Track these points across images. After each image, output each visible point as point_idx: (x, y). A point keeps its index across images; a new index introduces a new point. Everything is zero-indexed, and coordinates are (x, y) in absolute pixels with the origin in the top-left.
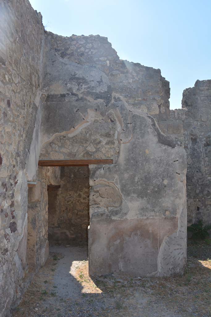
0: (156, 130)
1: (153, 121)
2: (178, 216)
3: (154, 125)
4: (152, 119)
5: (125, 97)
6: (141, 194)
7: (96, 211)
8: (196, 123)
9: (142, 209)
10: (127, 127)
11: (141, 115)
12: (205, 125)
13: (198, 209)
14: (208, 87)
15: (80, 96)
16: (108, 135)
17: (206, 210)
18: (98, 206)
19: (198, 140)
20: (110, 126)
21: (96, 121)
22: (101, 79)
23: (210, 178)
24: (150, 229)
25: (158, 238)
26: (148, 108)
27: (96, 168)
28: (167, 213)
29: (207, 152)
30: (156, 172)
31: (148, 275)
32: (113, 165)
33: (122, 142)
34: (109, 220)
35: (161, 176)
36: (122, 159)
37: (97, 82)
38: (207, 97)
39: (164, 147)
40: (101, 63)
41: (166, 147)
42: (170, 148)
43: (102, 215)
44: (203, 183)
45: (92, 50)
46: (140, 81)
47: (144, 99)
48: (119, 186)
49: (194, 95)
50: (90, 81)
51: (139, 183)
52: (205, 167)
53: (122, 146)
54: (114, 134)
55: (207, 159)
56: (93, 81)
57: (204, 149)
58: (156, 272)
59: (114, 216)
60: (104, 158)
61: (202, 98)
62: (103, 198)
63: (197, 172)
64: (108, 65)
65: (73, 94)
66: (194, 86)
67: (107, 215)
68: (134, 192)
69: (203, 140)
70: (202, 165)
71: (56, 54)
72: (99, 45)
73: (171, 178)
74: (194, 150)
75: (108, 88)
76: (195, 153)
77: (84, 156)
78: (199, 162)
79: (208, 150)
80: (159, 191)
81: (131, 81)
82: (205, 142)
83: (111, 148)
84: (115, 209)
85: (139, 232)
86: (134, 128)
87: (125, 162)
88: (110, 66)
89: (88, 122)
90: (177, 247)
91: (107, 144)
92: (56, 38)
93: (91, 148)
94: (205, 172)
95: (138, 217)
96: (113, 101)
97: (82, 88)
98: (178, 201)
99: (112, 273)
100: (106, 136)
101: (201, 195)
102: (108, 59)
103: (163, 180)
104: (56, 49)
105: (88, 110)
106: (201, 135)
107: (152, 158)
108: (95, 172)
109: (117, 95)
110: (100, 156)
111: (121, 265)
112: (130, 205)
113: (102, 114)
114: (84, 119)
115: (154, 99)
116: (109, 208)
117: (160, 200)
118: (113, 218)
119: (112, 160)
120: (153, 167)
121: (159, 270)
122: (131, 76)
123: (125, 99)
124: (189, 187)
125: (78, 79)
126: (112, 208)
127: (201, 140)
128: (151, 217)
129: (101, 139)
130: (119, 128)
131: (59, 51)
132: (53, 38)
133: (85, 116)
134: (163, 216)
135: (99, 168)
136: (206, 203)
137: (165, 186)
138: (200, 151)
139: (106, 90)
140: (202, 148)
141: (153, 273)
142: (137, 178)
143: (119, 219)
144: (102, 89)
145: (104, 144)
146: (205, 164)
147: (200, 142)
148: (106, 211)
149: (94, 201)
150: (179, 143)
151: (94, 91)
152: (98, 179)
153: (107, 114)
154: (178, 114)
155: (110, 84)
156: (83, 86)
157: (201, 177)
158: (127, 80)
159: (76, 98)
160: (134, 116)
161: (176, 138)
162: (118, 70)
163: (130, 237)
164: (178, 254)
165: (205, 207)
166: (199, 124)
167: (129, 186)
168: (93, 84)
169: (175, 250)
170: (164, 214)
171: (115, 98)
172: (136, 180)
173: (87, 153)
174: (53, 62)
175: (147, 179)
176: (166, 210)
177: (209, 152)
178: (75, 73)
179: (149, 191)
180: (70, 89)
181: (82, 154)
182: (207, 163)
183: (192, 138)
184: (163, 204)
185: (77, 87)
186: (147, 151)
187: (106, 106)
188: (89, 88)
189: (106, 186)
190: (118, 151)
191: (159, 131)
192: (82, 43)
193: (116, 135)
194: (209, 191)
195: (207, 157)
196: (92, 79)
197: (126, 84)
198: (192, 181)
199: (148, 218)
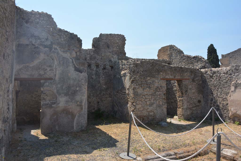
0: (74, 64)
1: (72, 60)
2: (83, 104)
3: (73, 62)
4: (72, 59)
5: (59, 47)
6: (66, 94)
7: (44, 103)
8: (99, 57)
9: (67, 101)
10: (60, 63)
11: (67, 57)
12: (103, 59)
13: (98, 102)
14: (106, 37)
15: (37, 46)
16: (50, 66)
17: (103, 103)
18: (46, 100)
19: (99, 66)
20: (52, 62)
21: (44, 59)
22: (48, 38)
23: (105, 86)
24: (70, 110)
25: (74, 114)
26: (70, 54)
27: (44, 82)
28: (78, 103)
29: (104, 73)
30: (73, 84)
31: (70, 131)
32: (53, 81)
33: (57, 70)
34: (51, 107)
35: (76, 86)
36: (57, 78)
37: (46, 39)
38: (105, 43)
39: (77, 73)
40: (47, 29)
41: (78, 72)
42: (80, 73)
43: (47, 104)
44: (101, 89)
45: (43, 21)
46: (67, 40)
47: (68, 49)
48: (55, 91)
49: (98, 42)
50: (42, 38)
51: (65, 89)
52: (102, 81)
53: (57, 72)
54: (53, 66)
55: (103, 76)
56: (43, 38)
57: (102, 71)
58: (73, 130)
59: (53, 105)
60: (48, 77)
61: (103, 44)
62: (48, 96)
63: (98, 83)
64: (51, 30)
65: (33, 45)
66: (99, 37)
67: (50, 105)
68: (63, 94)
69: (102, 66)
70: (101, 80)
71: (23, 21)
72: (47, 19)
73: (80, 87)
74: (97, 71)
75: (51, 42)
76: (97, 73)
77: (38, 76)
78: (99, 78)
79: (104, 72)
80: (75, 93)
81: (63, 40)
82: (103, 67)
83: (52, 72)
84: (54, 102)
85: (65, 112)
86: (63, 63)
87: (58, 79)
88: (52, 31)
89: (40, 59)
90: (83, 118)
91: (50, 70)
92: (23, 12)
93: (42, 72)
94: (102, 83)
95: (64, 105)
96: (53, 50)
97: (37, 42)
98: (83, 97)
99: (53, 132)
100: (49, 66)
101: (100, 95)
102: (51, 27)
103: (76, 88)
104: (23, 18)
105: (41, 53)
106: (101, 64)
107: (71, 78)
108: (44, 84)
109: (55, 46)
110: (47, 76)
111: (57, 127)
112: (61, 99)
113: (48, 56)
114: (38, 58)
115: (73, 50)
116: (51, 101)
117: (75, 97)
118: (53, 106)
119: (52, 78)
120: (72, 82)
121: (75, 128)
122: (63, 37)
123: (59, 48)
124: (94, 91)
125: (35, 36)
126: (52, 101)
127: (101, 67)
128: (71, 105)
129: (47, 68)
130: (56, 63)
131: (25, 19)
132: (21, 12)
133: (39, 56)
134: (76, 104)
135: (46, 82)
136: (102, 99)
137: (77, 91)
138: (100, 72)
139: (50, 44)
140: (101, 70)
141: (72, 130)
142: (64, 87)
143: (56, 106)
144: (48, 43)
145: (48, 70)
146: (102, 79)
147: (100, 67)
148: (49, 102)
149: (44, 98)
150: (84, 71)
151: (44, 44)
152: (45, 88)
153: (50, 56)
154: (89, 52)
155: (52, 41)
156: (38, 41)
157: (100, 86)
158: (61, 39)
159: (34, 47)
160: (64, 58)
161: (83, 69)
162: (57, 33)
163: (61, 114)
164: (83, 121)
165: (102, 102)
166: (100, 57)
167: (60, 91)
168: (43, 40)
169: (82, 119)
170: (77, 103)
171: (54, 48)
172: (64, 88)
173: (40, 75)
174: (22, 25)
175: (69, 87)
176: (77, 102)
177: (105, 73)
178: (34, 33)
179: (70, 93)
180: (31, 42)
181: (37, 75)
182: (104, 79)
183: (96, 65)
184: (76, 99)
185: (35, 41)
186: (69, 74)
187: (50, 52)
188: (41, 42)
189: (49, 90)
190: (55, 74)
191: (75, 65)
192: (38, 17)
193: (54, 66)
194: (104, 93)
195: (104, 75)
196: (43, 37)
197: (60, 41)
198: (95, 88)
199: (69, 106)
